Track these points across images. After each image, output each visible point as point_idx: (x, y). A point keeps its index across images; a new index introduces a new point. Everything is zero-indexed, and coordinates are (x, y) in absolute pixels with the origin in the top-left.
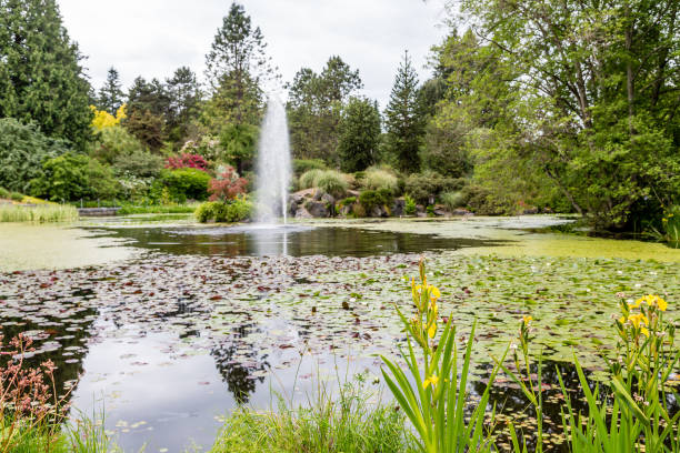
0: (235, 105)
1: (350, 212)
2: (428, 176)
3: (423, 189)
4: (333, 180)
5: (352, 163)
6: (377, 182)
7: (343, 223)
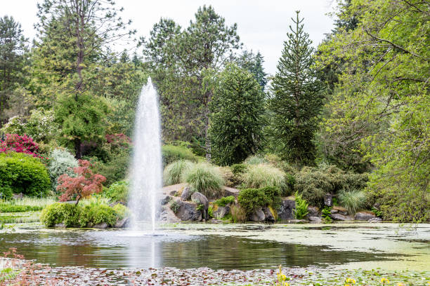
0: (74, 70)
1: (227, 215)
2: (324, 171)
3: (318, 187)
4: (206, 175)
5: (229, 150)
6: (259, 178)
7: (220, 229)
